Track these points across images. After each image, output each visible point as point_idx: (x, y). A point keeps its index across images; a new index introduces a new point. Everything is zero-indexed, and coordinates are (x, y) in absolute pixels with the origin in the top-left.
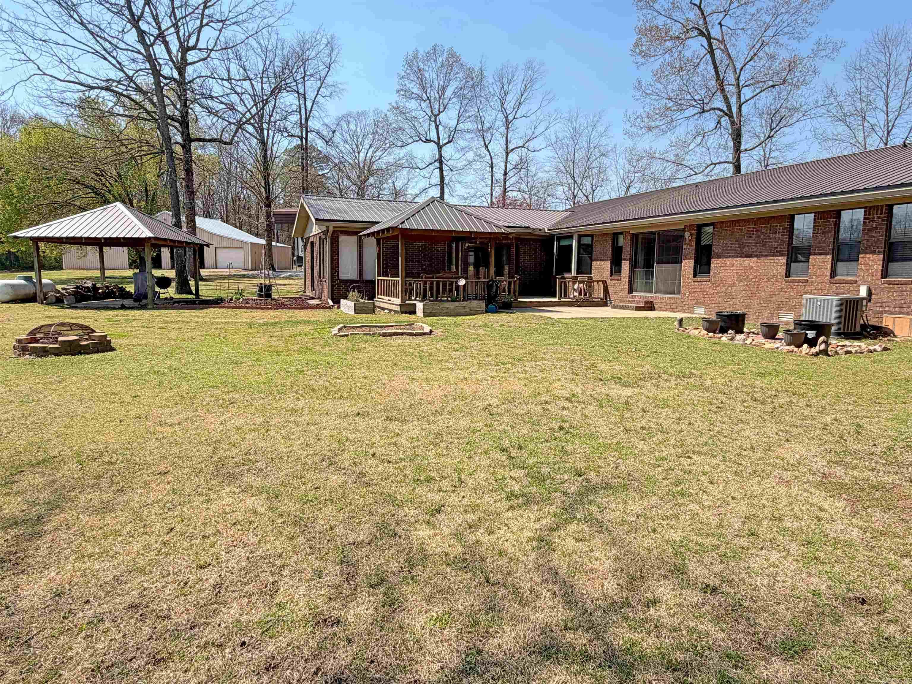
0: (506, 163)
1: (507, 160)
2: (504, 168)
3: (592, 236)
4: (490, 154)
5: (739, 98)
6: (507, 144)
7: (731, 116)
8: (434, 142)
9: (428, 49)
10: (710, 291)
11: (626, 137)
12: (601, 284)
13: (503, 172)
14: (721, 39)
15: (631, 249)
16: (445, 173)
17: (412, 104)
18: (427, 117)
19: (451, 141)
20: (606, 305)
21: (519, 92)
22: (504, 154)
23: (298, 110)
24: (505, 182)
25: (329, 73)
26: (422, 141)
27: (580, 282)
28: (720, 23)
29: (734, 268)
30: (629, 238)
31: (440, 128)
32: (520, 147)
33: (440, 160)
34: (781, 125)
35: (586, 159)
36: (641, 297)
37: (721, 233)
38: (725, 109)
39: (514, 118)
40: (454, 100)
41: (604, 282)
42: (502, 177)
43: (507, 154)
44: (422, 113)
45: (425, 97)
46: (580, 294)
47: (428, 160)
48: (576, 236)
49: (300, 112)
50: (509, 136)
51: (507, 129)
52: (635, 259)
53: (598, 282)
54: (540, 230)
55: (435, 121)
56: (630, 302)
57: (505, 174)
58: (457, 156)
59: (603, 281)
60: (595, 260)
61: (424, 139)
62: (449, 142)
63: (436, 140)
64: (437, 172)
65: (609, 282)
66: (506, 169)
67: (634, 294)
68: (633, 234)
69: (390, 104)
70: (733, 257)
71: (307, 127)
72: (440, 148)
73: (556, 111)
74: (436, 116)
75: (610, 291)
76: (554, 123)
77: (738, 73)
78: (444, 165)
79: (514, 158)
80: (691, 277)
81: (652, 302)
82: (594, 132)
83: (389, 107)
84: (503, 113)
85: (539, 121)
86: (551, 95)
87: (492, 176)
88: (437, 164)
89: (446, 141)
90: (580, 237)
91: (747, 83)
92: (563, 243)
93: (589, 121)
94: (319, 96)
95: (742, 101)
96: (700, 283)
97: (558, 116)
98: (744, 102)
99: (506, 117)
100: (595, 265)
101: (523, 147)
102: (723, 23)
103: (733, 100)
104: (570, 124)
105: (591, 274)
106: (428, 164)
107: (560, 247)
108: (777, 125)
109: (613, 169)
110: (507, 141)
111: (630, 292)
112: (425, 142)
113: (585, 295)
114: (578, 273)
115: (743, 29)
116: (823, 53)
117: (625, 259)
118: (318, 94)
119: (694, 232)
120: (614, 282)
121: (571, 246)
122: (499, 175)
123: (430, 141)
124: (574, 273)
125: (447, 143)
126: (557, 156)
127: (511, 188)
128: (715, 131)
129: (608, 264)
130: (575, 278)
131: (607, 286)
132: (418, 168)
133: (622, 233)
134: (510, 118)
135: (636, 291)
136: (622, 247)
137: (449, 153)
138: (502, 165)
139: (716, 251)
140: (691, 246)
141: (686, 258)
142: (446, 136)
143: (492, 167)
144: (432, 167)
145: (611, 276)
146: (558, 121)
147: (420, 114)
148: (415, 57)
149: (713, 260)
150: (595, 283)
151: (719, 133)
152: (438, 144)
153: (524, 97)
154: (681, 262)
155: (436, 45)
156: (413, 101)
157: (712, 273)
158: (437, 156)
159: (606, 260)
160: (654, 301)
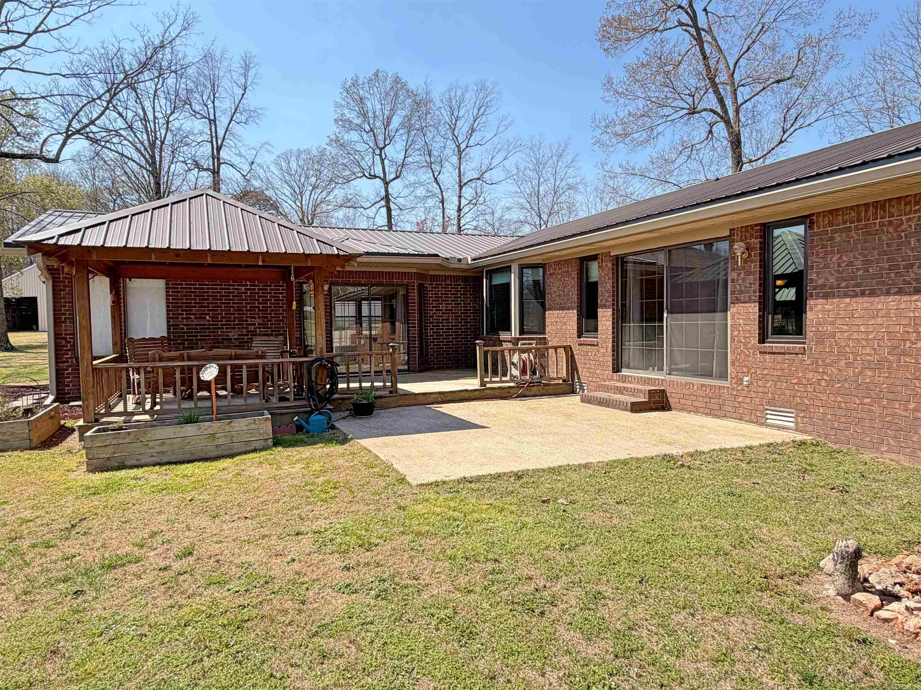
0: (460, 197)
1: (460, 193)
2: (457, 204)
3: (543, 266)
4: (440, 187)
5: (736, 99)
6: (460, 176)
7: (727, 122)
8: (380, 178)
9: (370, 74)
10: (810, 375)
11: (596, 148)
12: (561, 351)
13: (456, 208)
14: (707, 29)
15: (615, 286)
16: (393, 213)
17: (354, 136)
18: (371, 150)
19: (399, 177)
20: (573, 392)
21: (472, 119)
22: (457, 186)
23: (210, 140)
24: (459, 220)
25: (245, 96)
26: (366, 177)
27: (523, 351)
28: (705, 10)
29: (879, 321)
30: (610, 265)
31: (386, 162)
32: (475, 179)
33: (387, 198)
34: (797, 126)
35: (553, 192)
36: (640, 380)
37: (832, 239)
38: (719, 110)
39: (467, 147)
40: (401, 131)
41: (568, 349)
42: (456, 214)
43: (461, 188)
44: (364, 145)
45: (367, 128)
46: (523, 372)
47: (373, 198)
48: (515, 268)
49: (212, 142)
50: (462, 167)
51: (460, 159)
52: (624, 305)
53: (556, 348)
54: (460, 260)
55: (380, 155)
56: (620, 391)
57: (459, 210)
58: (406, 192)
59: (565, 348)
60: (550, 309)
61: (367, 175)
62: (397, 177)
63: (382, 176)
64: (384, 211)
65: (576, 349)
66: (460, 204)
67: (625, 372)
68: (617, 257)
69: (328, 137)
70: (873, 293)
71: (218, 159)
72: (387, 184)
73: (515, 138)
74: (381, 149)
75: (579, 366)
76: (514, 151)
77: (732, 69)
78: (391, 203)
79: (468, 192)
80: (755, 340)
81: (663, 391)
82: (560, 163)
83: (327, 141)
84: (455, 142)
85: (496, 150)
86: (509, 119)
87: (443, 213)
88: (383, 203)
89: (393, 176)
90: (522, 268)
91: (743, 82)
92: (498, 280)
93: (554, 150)
94: (233, 122)
95: (739, 103)
96: (779, 358)
97: (518, 144)
98: (743, 104)
99: (458, 147)
100: (551, 316)
101: (478, 179)
102: (708, 9)
103: (728, 102)
104: (532, 155)
105: (544, 333)
106: (373, 202)
107: (491, 287)
108: (792, 125)
109: (584, 209)
110: (460, 173)
111: (617, 369)
112: (369, 178)
113: (534, 373)
114: (522, 332)
115: (734, 16)
116: (847, 31)
117: (604, 306)
118: (231, 120)
119: (755, 242)
120: (584, 348)
121: (507, 286)
122: (451, 211)
123: (375, 177)
124: (515, 332)
125: (394, 179)
126: (519, 191)
127: (467, 226)
128: (706, 142)
129: (573, 314)
130: (515, 341)
131: (572, 356)
132: (363, 207)
133: (594, 258)
134: (463, 146)
135: (628, 367)
136: (596, 283)
137: (396, 189)
138: (455, 199)
139: (820, 282)
140: (749, 273)
141: (737, 301)
142: (393, 170)
143: (442, 202)
144: (378, 206)
145: (579, 337)
146: (518, 149)
147: (361, 147)
148: (355, 84)
149: (810, 302)
150: (552, 351)
151: (711, 143)
152: (384, 180)
153: (477, 122)
154: (725, 310)
155: (378, 71)
156: (353, 133)
157: (809, 335)
158: (383, 193)
159: (569, 309)
160: (669, 391)
